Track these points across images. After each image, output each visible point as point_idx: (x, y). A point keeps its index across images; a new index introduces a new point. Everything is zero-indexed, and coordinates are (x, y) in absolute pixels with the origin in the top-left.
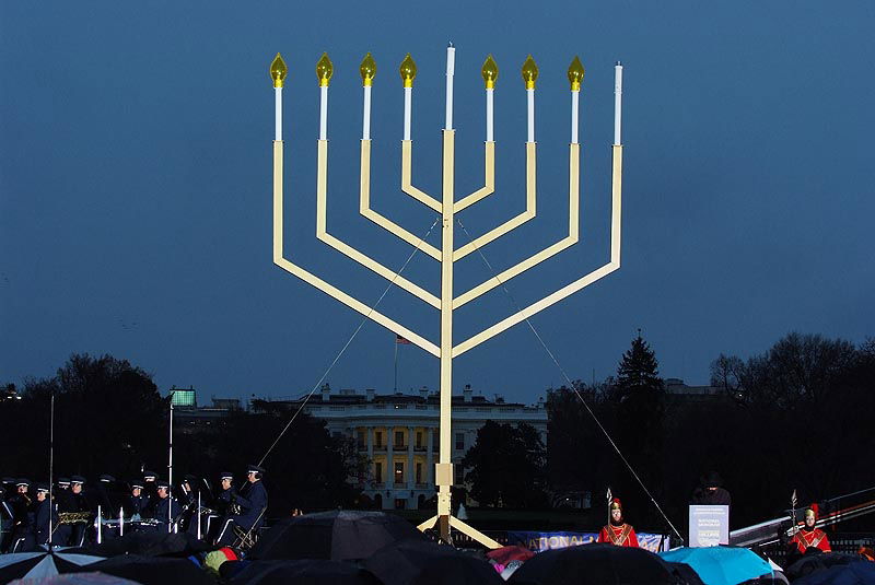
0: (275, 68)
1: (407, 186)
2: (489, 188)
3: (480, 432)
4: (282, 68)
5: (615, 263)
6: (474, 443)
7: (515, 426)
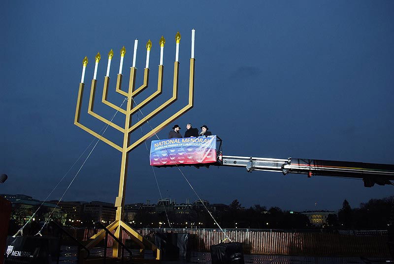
2: (145, 85)
5: (190, 104)
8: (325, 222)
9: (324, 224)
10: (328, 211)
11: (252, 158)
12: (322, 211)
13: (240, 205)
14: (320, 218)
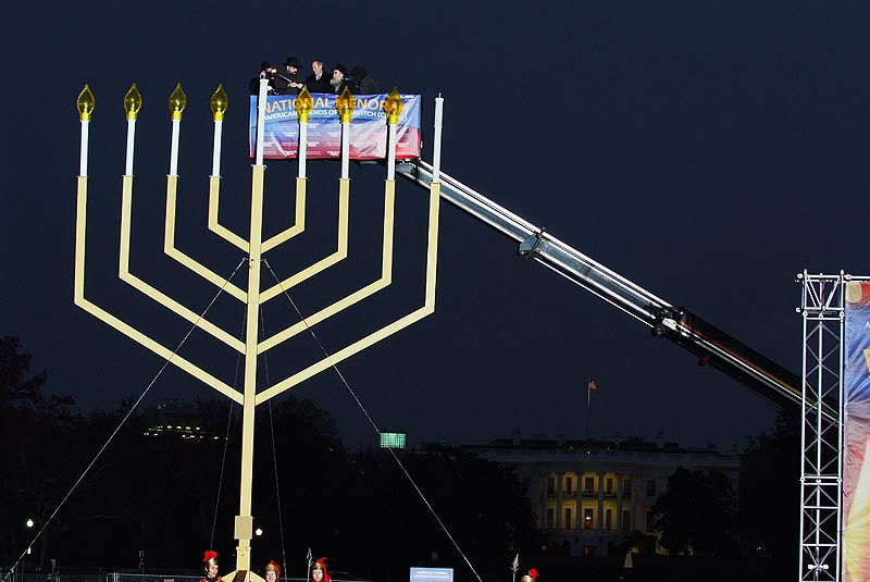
0: (82, 100)
1: (214, 225)
2: (299, 227)
3: (670, 479)
4: (90, 101)
5: (429, 307)
6: (664, 490)
7: (706, 474)
8: (639, 524)
9: (634, 538)
10: (672, 449)
11: (545, 234)
12: (635, 445)
13: (39, 380)
14: (610, 496)
